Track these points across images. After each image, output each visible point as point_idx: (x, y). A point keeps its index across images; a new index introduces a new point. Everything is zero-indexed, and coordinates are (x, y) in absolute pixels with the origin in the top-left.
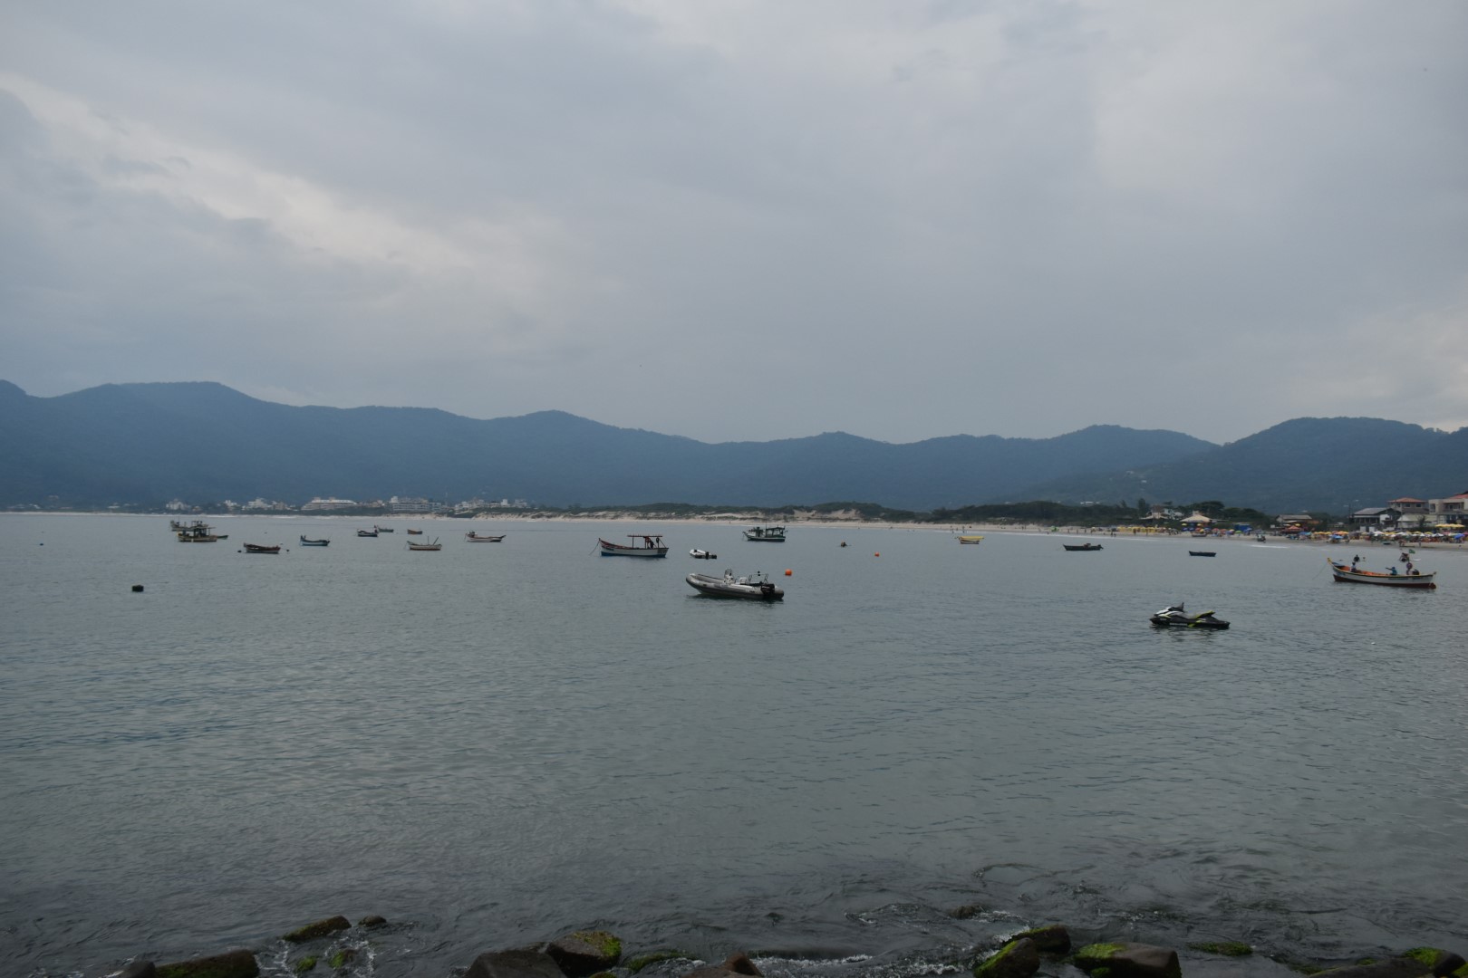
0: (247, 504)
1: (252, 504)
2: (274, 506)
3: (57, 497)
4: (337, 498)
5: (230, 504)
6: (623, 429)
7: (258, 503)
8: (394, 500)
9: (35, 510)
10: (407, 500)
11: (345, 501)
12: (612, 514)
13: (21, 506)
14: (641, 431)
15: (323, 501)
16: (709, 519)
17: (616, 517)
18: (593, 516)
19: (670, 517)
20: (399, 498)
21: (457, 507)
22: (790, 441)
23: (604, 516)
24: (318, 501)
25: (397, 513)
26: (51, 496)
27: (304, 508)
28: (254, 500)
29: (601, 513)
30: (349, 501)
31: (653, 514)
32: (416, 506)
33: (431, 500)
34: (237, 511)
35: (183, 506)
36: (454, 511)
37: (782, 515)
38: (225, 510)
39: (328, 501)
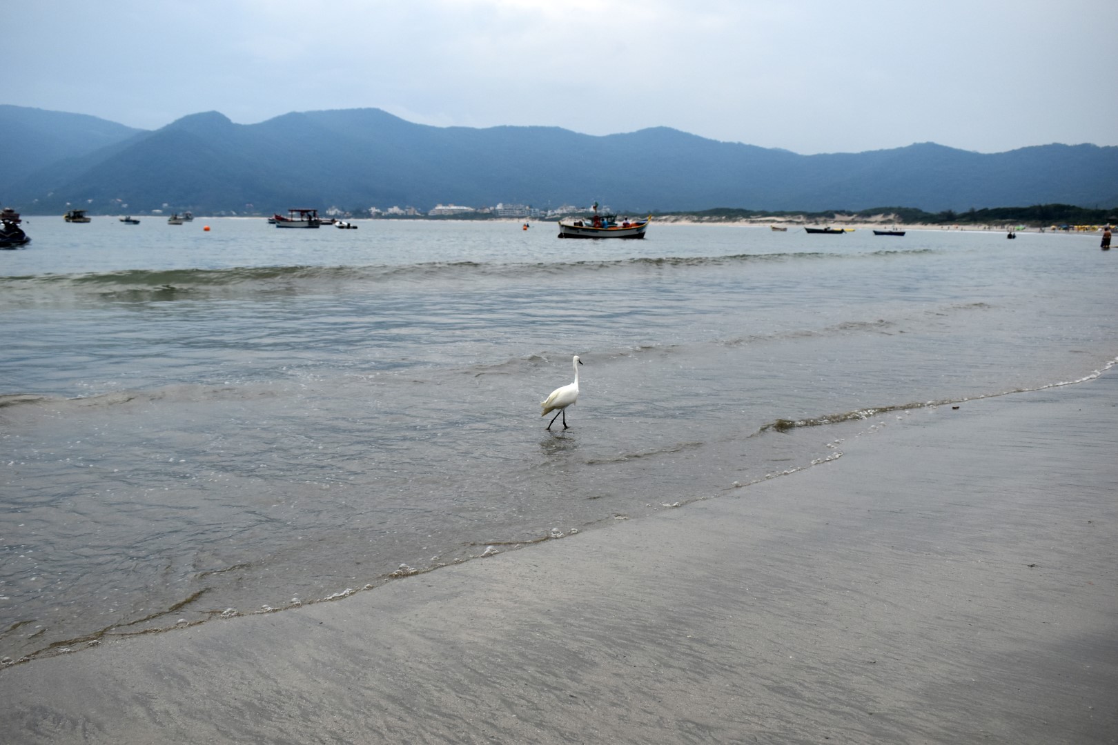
0: (387, 211)
1: (391, 210)
2: (407, 212)
3: (252, 205)
4: (455, 205)
5: (373, 210)
6: (724, 143)
7: (396, 210)
8: (499, 207)
9: (232, 215)
10: (510, 206)
11: (461, 208)
12: (673, 218)
13: (223, 213)
14: (740, 144)
15: (444, 208)
16: (752, 222)
17: (676, 220)
18: (656, 220)
19: (720, 221)
20: (504, 205)
21: (549, 213)
22: (881, 152)
23: (666, 220)
24: (440, 207)
25: (500, 217)
26: (247, 205)
27: (431, 213)
28: (393, 207)
29: (664, 217)
30: (465, 208)
31: (707, 218)
32: (518, 212)
33: (531, 207)
34: (379, 216)
35: (339, 212)
36: (546, 215)
37: (822, 219)
38: (369, 215)
39: (448, 208)
